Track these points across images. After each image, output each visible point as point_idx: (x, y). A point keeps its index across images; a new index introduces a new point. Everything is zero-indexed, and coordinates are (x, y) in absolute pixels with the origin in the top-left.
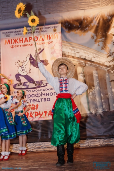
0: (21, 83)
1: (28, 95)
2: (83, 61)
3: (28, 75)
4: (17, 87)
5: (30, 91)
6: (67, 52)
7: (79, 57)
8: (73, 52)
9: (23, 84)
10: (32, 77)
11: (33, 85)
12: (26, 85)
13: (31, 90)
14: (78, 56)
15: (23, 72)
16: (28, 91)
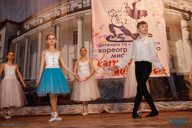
0: (116, 35)
1: (124, 49)
2: (187, 14)
3: (123, 26)
4: (111, 39)
5: (126, 44)
6: (169, 3)
7: (183, 9)
8: (176, 3)
9: (118, 36)
10: (128, 29)
11: (130, 38)
12: (121, 38)
13: (128, 43)
14: (181, 7)
15: (118, 22)
16: (124, 44)
